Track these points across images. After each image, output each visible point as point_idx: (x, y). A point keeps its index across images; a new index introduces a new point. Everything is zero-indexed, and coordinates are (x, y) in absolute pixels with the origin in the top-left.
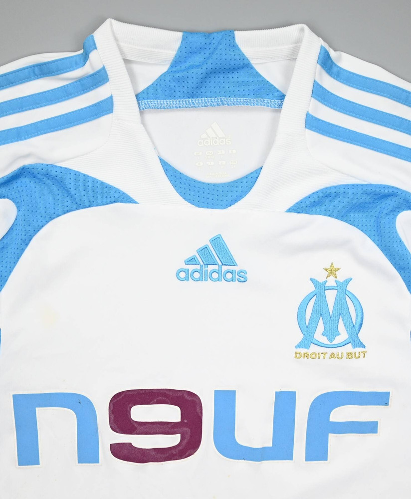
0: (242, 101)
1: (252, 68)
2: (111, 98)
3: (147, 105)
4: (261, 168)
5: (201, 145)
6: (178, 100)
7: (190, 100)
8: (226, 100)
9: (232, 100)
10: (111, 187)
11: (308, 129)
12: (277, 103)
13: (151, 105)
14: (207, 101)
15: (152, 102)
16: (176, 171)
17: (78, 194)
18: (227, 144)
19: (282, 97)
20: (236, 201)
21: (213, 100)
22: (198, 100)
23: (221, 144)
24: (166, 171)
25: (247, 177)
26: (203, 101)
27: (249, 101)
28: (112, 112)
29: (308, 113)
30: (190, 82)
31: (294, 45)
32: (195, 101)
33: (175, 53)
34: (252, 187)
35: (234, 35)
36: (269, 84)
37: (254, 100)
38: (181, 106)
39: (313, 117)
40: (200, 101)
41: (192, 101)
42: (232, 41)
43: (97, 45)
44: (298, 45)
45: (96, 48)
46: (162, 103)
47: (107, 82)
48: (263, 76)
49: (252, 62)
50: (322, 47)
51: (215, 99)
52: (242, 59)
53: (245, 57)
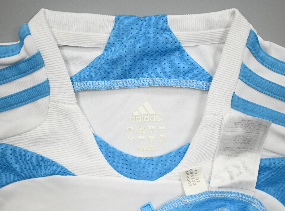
0: (172, 81)
1: (183, 51)
2: (47, 81)
3: (83, 86)
4: (189, 144)
5: (133, 121)
6: (112, 81)
7: (124, 80)
8: (157, 80)
9: (163, 81)
10: (50, 161)
11: (234, 108)
12: (204, 84)
13: (86, 86)
14: (139, 81)
15: (88, 84)
16: (110, 147)
17: (19, 168)
18: (157, 120)
19: (210, 79)
20: (165, 173)
21: (145, 81)
22: (131, 81)
23: (151, 120)
24: (100, 147)
25: (175, 152)
26: (136, 81)
27: (179, 82)
28: (49, 95)
29: (234, 95)
30: (124, 65)
31: (224, 30)
32: (128, 81)
33: (109, 35)
34: (180, 161)
35: (166, 18)
36: (199, 67)
37: (183, 81)
38: (115, 86)
39: (239, 98)
40: (133, 82)
41: (125, 81)
42: (164, 25)
43: (31, 31)
44: (228, 29)
45: (30, 34)
46: (97, 84)
47: (42, 67)
48: (193, 58)
49: (183, 45)
50: (251, 31)
51: (146, 80)
52: (174, 42)
53: (177, 39)
